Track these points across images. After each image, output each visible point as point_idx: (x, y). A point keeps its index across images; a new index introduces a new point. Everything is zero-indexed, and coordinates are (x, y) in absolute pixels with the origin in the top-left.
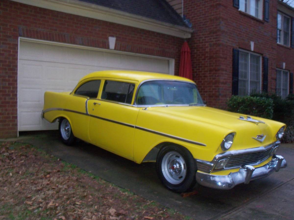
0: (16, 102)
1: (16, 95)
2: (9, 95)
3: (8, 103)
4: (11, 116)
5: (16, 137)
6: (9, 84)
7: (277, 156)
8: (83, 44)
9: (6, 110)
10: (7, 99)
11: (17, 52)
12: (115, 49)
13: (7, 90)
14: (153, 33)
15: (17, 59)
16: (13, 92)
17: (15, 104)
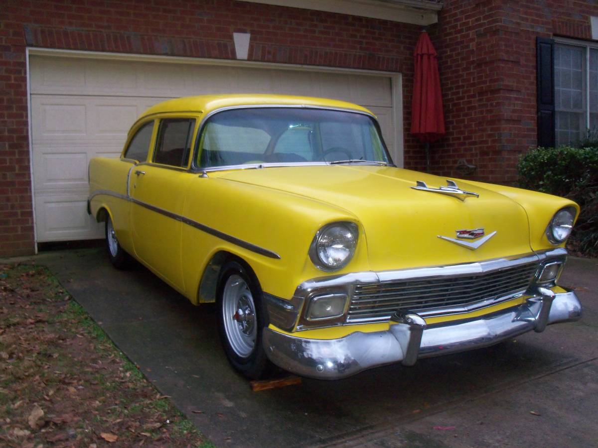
0: (29, 183)
1: (28, 168)
2: (12, 169)
3: (12, 183)
4: (19, 211)
5: (33, 253)
6: (11, 146)
7: (543, 290)
8: (173, 54)
9: (8, 199)
10: (10, 176)
11: (24, 80)
12: (250, 58)
13: (8, 159)
14: (345, 17)
15: (25, 94)
16: (20, 161)
17: (25, 186)
